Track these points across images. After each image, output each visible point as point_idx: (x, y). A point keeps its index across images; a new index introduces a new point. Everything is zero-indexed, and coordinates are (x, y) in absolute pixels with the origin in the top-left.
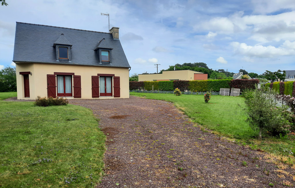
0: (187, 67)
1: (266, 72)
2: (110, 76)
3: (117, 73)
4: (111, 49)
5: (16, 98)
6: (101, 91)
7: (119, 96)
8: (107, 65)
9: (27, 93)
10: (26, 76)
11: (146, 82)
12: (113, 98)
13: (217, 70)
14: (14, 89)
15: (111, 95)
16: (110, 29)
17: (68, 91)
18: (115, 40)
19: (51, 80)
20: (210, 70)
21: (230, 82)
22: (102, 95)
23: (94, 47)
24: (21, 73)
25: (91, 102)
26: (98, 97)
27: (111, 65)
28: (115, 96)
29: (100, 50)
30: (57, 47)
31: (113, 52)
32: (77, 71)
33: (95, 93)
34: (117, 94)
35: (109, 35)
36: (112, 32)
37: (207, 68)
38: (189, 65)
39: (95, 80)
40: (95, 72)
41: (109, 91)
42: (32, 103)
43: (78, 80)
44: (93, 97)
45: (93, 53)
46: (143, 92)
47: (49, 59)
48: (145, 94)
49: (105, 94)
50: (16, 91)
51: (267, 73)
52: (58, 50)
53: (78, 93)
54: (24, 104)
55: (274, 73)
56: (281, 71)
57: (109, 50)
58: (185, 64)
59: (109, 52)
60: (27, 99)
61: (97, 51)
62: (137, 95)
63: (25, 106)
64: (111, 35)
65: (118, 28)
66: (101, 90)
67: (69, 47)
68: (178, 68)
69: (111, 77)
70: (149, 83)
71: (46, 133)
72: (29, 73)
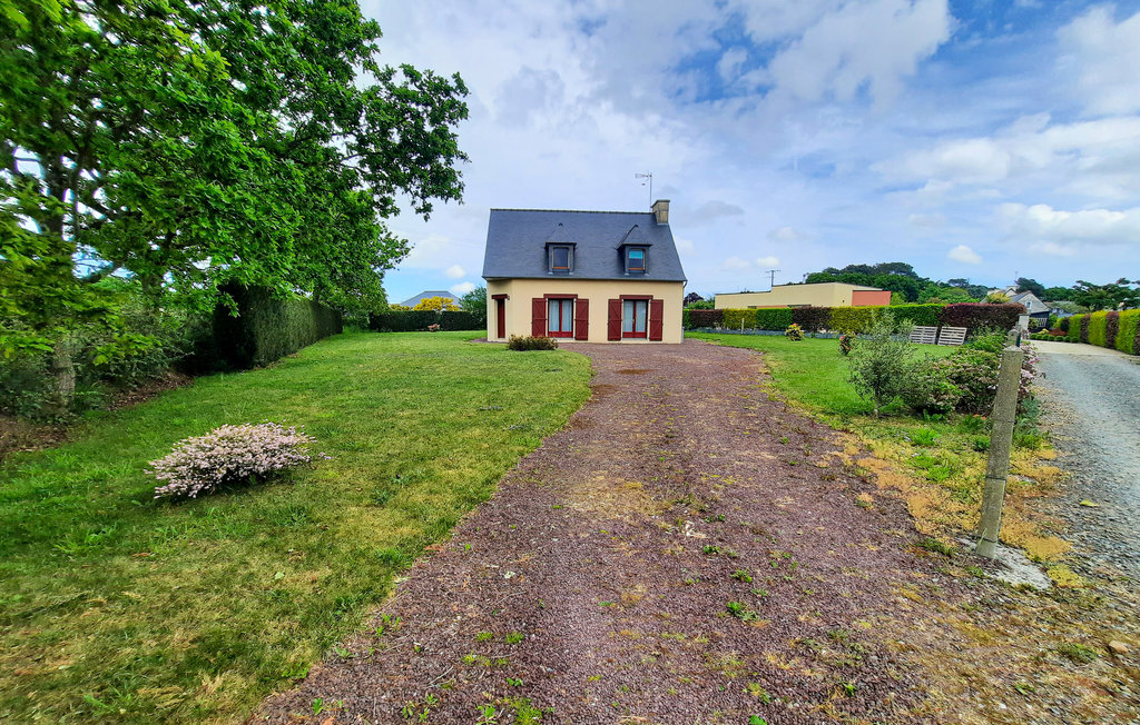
0: (855, 275)
1: (1079, 285)
2: (645, 300)
3: (657, 292)
4: (649, 246)
5: (485, 340)
6: (625, 328)
7: (661, 340)
8: (639, 276)
9: (501, 333)
10: (501, 301)
11: (728, 311)
12: (648, 341)
13: (945, 282)
14: (483, 326)
15: (644, 335)
16: (653, 203)
17: (566, 328)
18: (661, 226)
19: (539, 306)
20: (921, 280)
21: (940, 312)
22: (627, 335)
23: (617, 244)
24: (493, 297)
25: (606, 347)
26: (619, 339)
27: (648, 276)
28: (651, 340)
29: (627, 249)
30: (551, 248)
31: (652, 252)
32: (581, 291)
33: (614, 332)
34: (657, 334)
35: (649, 217)
36: (656, 208)
37: (913, 275)
38: (863, 269)
39: (614, 308)
40: (616, 291)
41: (640, 329)
42: (504, 346)
43: (583, 306)
44: (609, 339)
45: (614, 255)
46: (721, 333)
47: (537, 271)
48: (721, 337)
49: (634, 334)
50: (485, 328)
51: (1079, 289)
52: (552, 253)
53: (582, 333)
54: (496, 346)
55: (1105, 288)
56: (1128, 282)
57: (644, 247)
58: (851, 268)
59: (644, 250)
60: (501, 340)
61: (621, 250)
62: (700, 337)
63: (495, 350)
64: (653, 215)
65: (668, 201)
66: (626, 326)
67: (571, 248)
68: (829, 276)
69: (647, 301)
70: (734, 313)
71: (509, 383)
72: (506, 296)
